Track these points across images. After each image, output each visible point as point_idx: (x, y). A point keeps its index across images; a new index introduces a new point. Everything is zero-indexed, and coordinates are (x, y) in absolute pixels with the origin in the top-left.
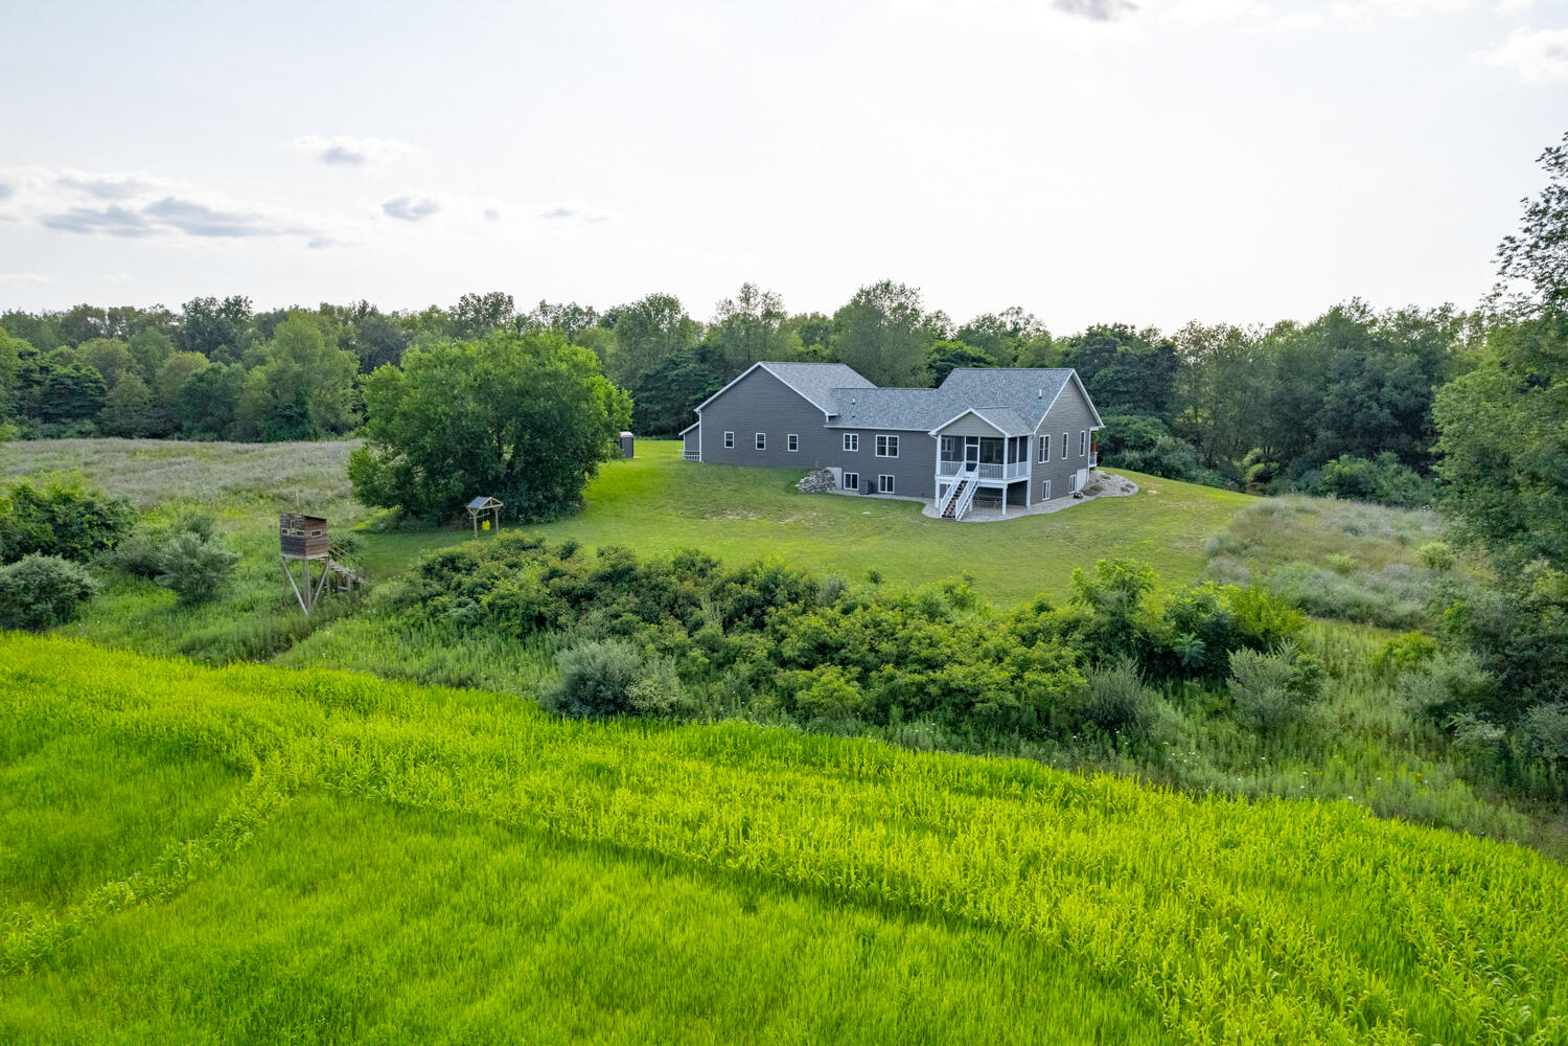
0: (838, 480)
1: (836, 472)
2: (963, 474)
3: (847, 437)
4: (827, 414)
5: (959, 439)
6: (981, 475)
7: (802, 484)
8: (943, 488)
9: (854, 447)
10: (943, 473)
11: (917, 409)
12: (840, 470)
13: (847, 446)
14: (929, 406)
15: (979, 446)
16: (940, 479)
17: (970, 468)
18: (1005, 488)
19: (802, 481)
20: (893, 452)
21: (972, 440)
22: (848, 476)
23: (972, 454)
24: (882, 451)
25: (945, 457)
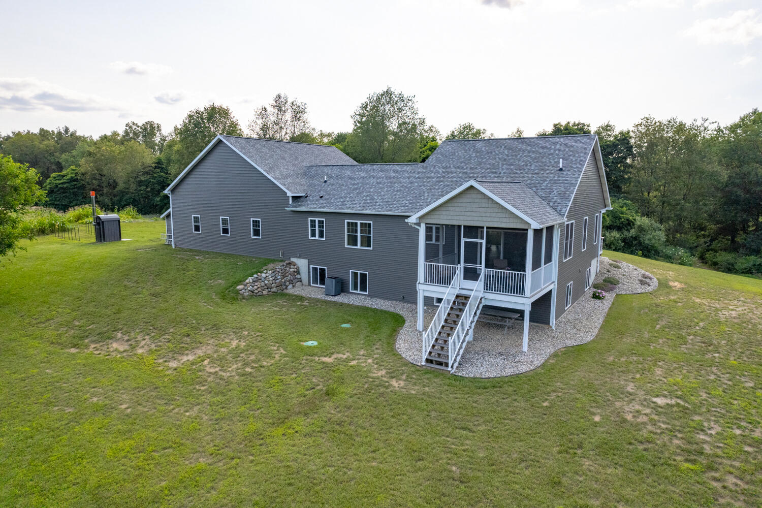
0: (304, 275)
1: (302, 263)
2: (460, 284)
3: (313, 222)
4: (289, 194)
5: (452, 230)
6: (487, 287)
7: (249, 284)
8: (431, 303)
9: (321, 235)
10: (429, 280)
11: (397, 186)
12: (306, 261)
13: (313, 235)
14: (412, 183)
15: (484, 242)
16: (424, 289)
17: (471, 274)
18: (527, 310)
19: (250, 279)
20: (367, 242)
21: (472, 231)
22: (315, 269)
23: (472, 254)
24: (353, 240)
25: (431, 254)
